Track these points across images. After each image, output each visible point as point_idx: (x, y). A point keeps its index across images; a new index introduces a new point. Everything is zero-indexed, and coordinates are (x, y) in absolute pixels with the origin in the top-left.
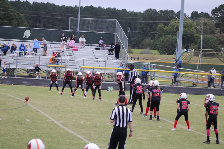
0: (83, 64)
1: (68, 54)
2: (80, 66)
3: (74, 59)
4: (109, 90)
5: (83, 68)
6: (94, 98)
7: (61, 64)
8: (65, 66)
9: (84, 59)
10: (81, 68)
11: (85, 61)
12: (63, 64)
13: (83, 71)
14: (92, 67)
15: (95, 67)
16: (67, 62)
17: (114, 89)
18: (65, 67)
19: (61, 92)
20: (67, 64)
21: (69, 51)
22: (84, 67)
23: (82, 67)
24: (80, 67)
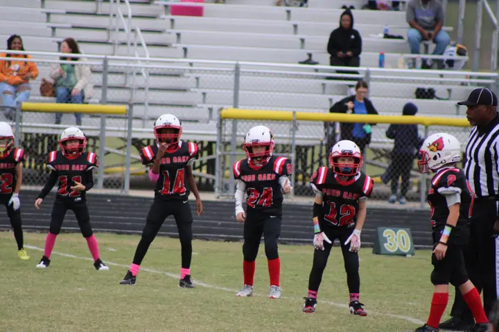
0: (231, 93)
1: (143, 38)
2: (215, 107)
3: (180, 63)
4: (388, 247)
5: (235, 120)
6: (310, 303)
7: (104, 94)
8: (123, 108)
9: (237, 68)
10: (222, 120)
11: (242, 78)
12: (112, 94)
13: (234, 134)
14: (286, 113)
15: (301, 113)
16: (140, 81)
17: (415, 242)
18: (128, 117)
19: (130, 266)
20: (139, 96)
21: (154, 17)
22: (242, 111)
23: (230, 111)
24: (215, 115)
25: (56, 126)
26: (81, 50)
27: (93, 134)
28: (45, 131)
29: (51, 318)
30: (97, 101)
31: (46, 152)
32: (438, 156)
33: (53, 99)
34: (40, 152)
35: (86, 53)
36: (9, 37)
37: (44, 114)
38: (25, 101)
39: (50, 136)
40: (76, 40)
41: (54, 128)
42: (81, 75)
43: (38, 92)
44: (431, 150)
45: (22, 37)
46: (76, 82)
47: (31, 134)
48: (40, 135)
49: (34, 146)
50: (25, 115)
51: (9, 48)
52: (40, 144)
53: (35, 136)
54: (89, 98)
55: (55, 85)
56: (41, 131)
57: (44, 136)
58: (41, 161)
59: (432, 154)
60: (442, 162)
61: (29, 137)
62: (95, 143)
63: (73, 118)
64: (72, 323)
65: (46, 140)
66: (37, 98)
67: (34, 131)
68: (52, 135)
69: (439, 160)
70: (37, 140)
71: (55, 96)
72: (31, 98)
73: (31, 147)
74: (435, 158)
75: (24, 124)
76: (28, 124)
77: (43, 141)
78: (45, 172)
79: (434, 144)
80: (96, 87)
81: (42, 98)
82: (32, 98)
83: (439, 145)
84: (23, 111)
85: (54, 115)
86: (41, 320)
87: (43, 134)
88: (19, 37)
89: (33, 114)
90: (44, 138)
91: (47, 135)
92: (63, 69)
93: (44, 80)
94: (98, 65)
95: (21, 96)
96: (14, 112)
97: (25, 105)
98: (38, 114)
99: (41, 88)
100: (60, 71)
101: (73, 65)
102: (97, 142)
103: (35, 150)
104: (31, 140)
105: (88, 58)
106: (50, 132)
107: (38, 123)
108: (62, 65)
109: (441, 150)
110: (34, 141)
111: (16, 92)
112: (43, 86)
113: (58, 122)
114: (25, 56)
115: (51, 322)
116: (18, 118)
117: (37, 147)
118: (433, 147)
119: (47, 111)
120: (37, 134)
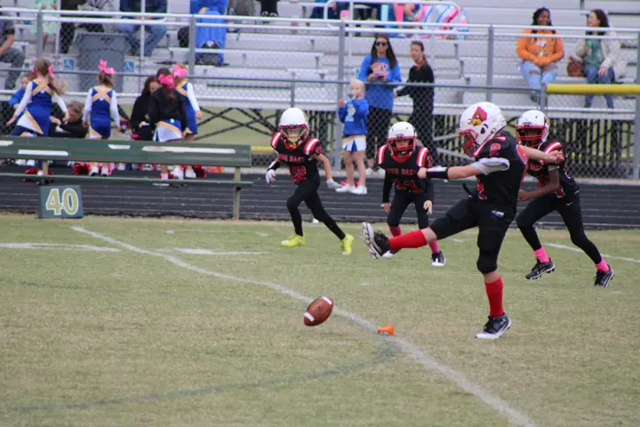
25: (586, 109)
26: (610, 23)
27: (628, 117)
28: (573, 116)
29: (584, 326)
30: (632, 80)
31: (574, 139)
32: (485, 127)
33: (582, 79)
34: (567, 140)
35: (615, 27)
36: (535, 11)
37: (571, 96)
38: (552, 83)
39: (579, 122)
40: (606, 12)
41: (583, 112)
42: (609, 51)
43: (566, 72)
44: (475, 125)
45: (551, 11)
46: (603, 59)
47: (558, 119)
48: (568, 120)
49: (561, 133)
50: (551, 98)
51: (536, 23)
52: (568, 130)
53: (562, 121)
54: (621, 77)
55: (584, 64)
56: (568, 116)
57: (572, 121)
58: (569, 150)
59: (478, 129)
60: (492, 132)
61: (555, 124)
62: (629, 128)
63: (604, 100)
64: (608, 330)
65: (575, 125)
66: (564, 79)
67: (560, 116)
68: (581, 120)
69: (488, 131)
70: (564, 126)
71: (585, 76)
72: (557, 78)
73: (558, 133)
74: (483, 131)
75: (550, 108)
76: (555, 108)
77: (571, 127)
78: (573, 162)
79: (474, 117)
80: (630, 64)
81: (570, 79)
82: (559, 80)
83: (481, 116)
84: (549, 93)
85: (584, 97)
86: (574, 327)
87: (571, 120)
88: (547, 10)
89: (559, 96)
90: (572, 123)
91: (576, 120)
92: (587, 45)
93: (571, 58)
94: (632, 40)
95: (547, 76)
96: (538, 95)
97: (551, 87)
98: (565, 96)
99: (568, 68)
100: (584, 47)
101: (600, 40)
102: (633, 127)
103: (561, 137)
104: (558, 125)
105: (618, 32)
106: (579, 116)
107: (565, 106)
108: (587, 40)
109: (485, 119)
110: (561, 127)
111: (542, 72)
112: (570, 64)
113: (588, 105)
114: (554, 32)
115: (585, 330)
116: (543, 101)
117: (564, 134)
118: (475, 121)
119: (575, 94)
120: (565, 120)
